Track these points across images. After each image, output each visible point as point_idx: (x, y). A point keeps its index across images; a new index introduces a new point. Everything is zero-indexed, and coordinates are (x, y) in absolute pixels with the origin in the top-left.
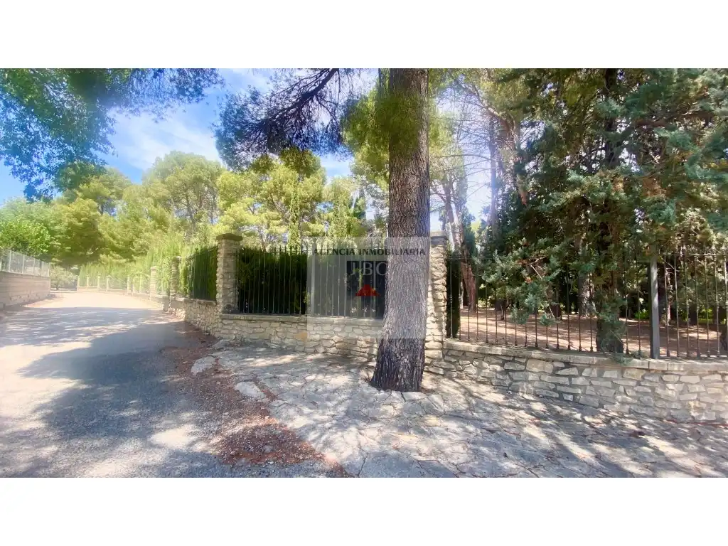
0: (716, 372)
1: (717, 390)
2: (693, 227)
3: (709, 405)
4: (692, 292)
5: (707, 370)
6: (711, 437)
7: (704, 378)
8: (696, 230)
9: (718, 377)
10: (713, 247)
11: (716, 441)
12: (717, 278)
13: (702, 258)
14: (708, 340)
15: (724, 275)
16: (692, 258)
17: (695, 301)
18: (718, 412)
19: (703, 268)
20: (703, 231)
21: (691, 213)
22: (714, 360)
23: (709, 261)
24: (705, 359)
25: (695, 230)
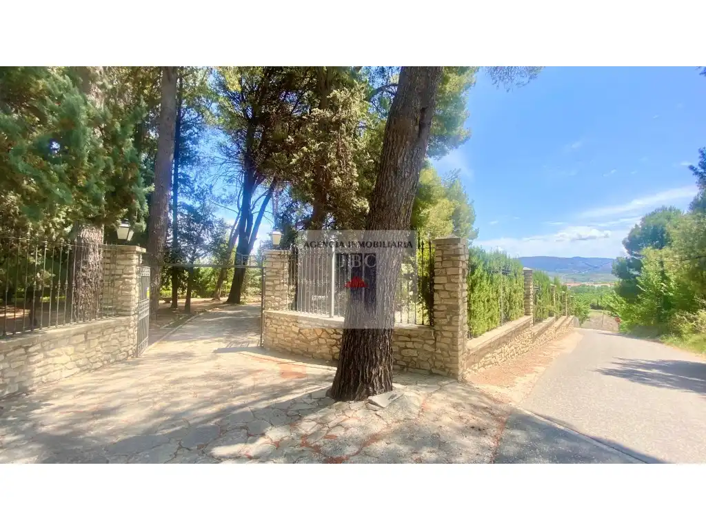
0: (20, 347)
1: (19, 363)
2: (12, 211)
3: (12, 378)
4: (4, 273)
5: (11, 347)
6: (13, 407)
7: (8, 355)
8: (15, 213)
9: (22, 351)
10: (29, 233)
11: (17, 410)
12: (29, 261)
13: (17, 241)
14: (14, 319)
15: (35, 258)
16: (7, 240)
17: (6, 282)
18: (20, 383)
19: (16, 250)
20: (21, 216)
21: (12, 197)
22: (20, 336)
23: (23, 245)
24: (11, 336)
25: (13, 213)
